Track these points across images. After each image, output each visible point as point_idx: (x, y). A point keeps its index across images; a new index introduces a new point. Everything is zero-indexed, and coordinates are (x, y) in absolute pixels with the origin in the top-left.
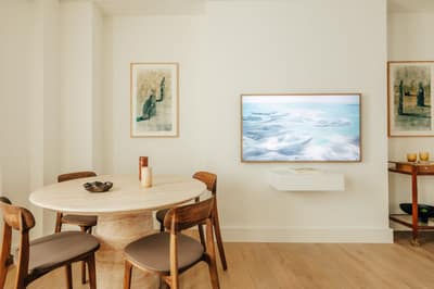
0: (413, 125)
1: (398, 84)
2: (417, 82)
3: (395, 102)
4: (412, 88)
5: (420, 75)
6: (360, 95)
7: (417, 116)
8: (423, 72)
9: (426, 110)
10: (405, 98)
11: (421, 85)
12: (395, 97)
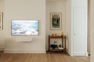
0: (56, 27)
1: (53, 18)
2: (57, 18)
3: (52, 22)
4: (56, 19)
5: (58, 16)
6: (38, 20)
7: (57, 25)
8: (58, 15)
9: (59, 24)
10: (54, 21)
11: (58, 18)
12: (52, 21)
